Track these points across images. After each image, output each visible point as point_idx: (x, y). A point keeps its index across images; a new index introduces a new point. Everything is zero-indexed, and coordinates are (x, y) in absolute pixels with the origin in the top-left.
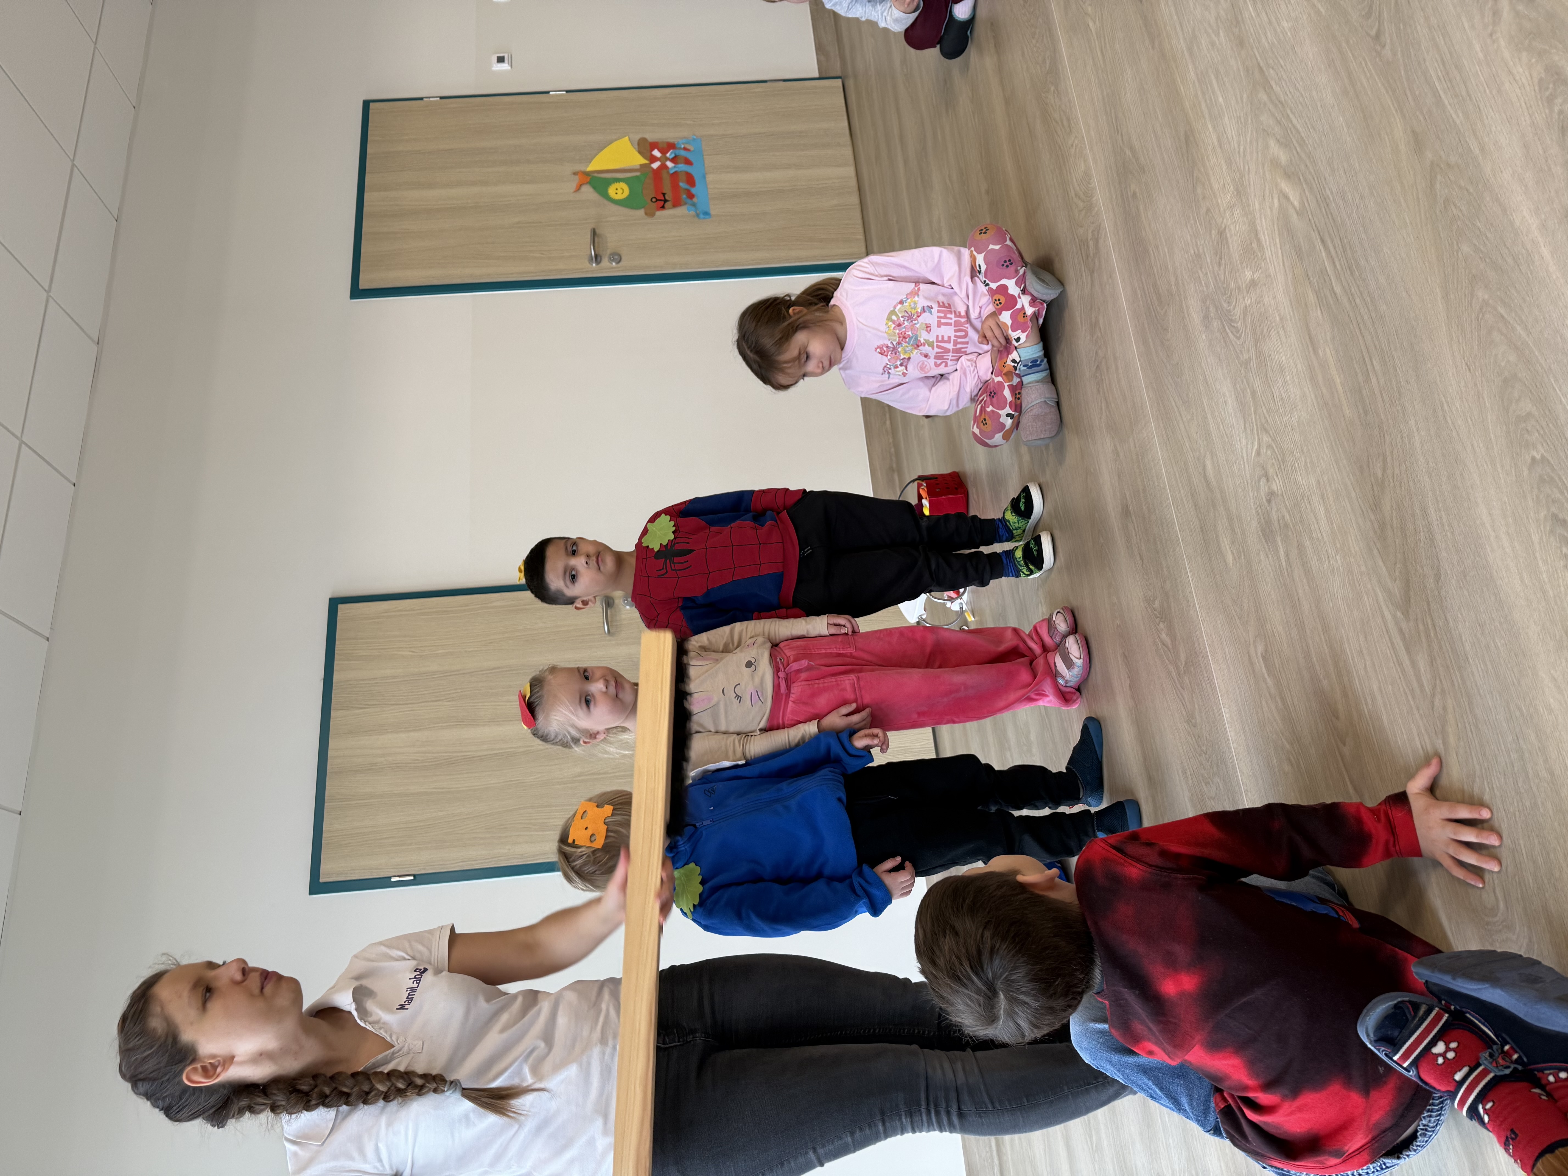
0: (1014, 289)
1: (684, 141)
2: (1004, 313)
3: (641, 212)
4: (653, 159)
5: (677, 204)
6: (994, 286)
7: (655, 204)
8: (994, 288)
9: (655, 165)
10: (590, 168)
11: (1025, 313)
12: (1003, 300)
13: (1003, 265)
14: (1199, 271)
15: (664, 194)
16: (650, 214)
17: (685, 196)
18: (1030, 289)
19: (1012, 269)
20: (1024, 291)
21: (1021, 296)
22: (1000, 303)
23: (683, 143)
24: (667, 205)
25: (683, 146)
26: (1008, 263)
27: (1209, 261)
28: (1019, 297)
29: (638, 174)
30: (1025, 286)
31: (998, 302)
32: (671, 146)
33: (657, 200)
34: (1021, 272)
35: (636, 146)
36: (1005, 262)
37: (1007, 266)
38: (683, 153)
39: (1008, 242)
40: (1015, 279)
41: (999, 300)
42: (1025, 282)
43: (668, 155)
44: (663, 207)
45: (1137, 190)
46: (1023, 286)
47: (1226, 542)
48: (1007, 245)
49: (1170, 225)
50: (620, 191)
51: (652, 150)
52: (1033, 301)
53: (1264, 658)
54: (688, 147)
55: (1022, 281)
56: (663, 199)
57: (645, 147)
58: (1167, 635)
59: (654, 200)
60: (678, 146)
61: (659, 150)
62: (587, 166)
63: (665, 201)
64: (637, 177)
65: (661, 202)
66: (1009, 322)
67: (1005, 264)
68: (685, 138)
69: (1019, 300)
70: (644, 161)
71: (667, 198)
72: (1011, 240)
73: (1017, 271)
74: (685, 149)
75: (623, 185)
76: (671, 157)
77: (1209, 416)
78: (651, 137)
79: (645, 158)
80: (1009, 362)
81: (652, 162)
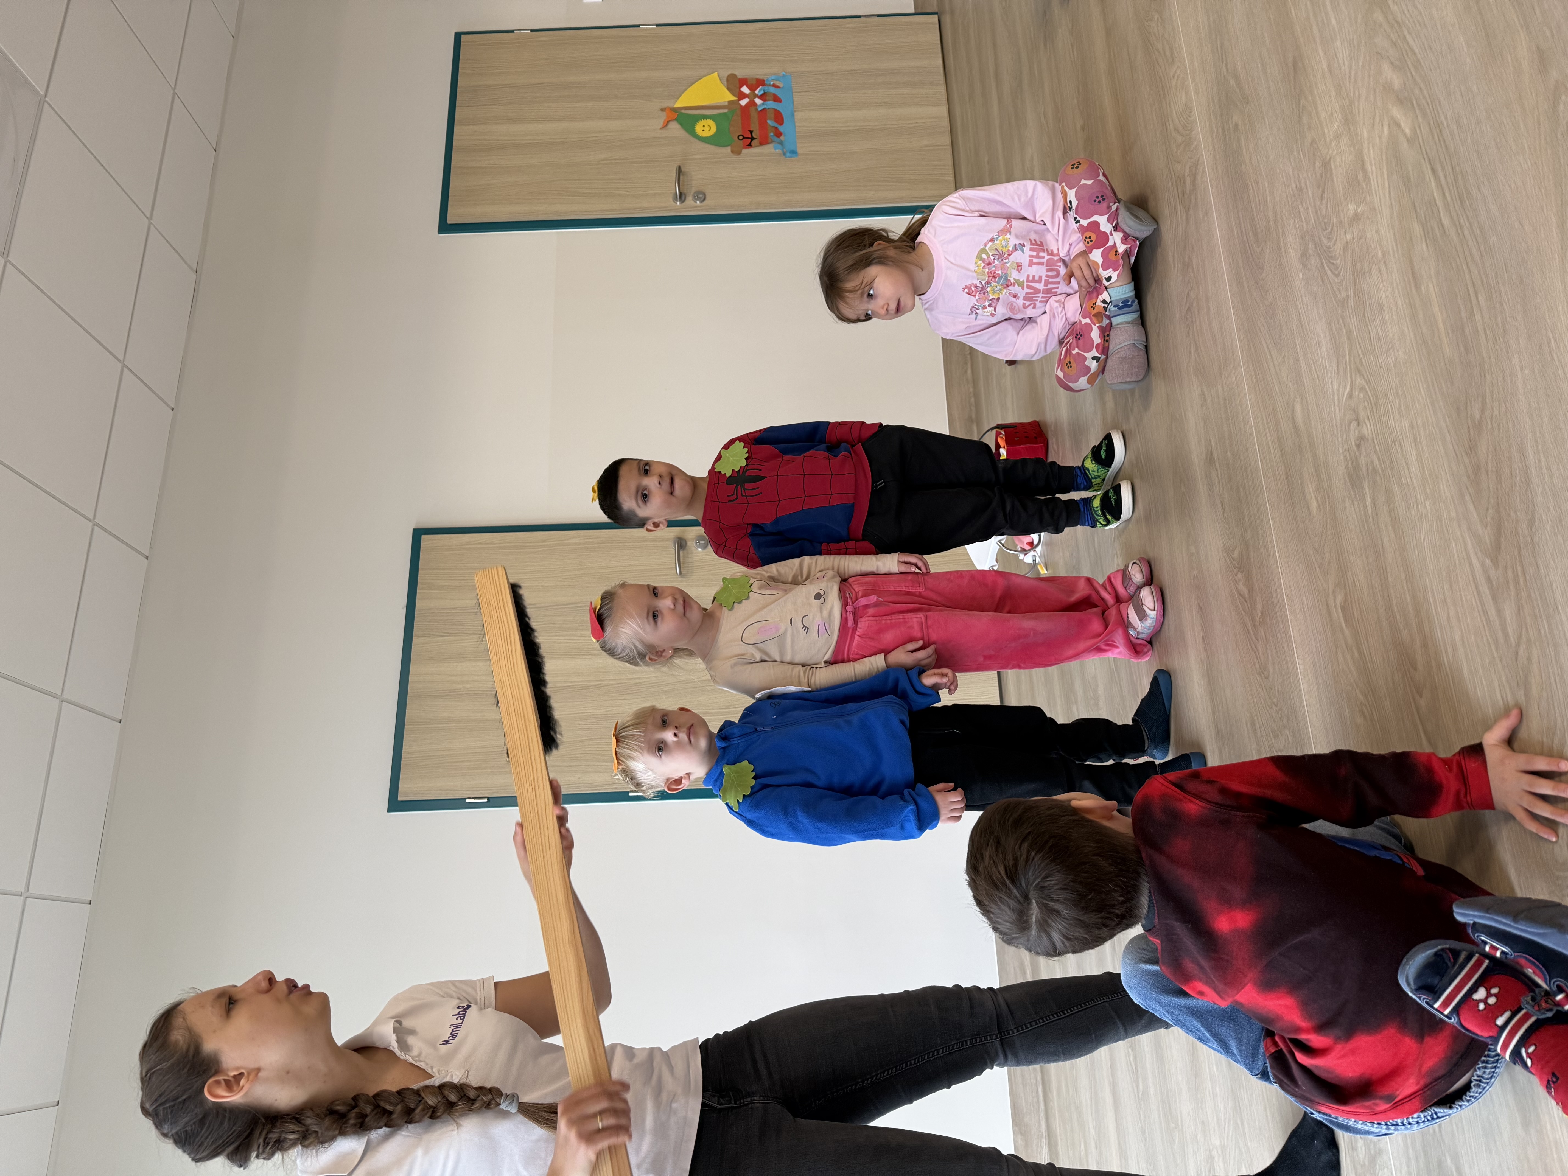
0: (1106, 226)
1: (773, 77)
2: (1094, 251)
3: (728, 150)
4: (742, 96)
5: (764, 142)
6: (1085, 223)
7: (741, 142)
8: (1085, 225)
9: (744, 102)
10: (678, 105)
11: (1116, 251)
12: (1094, 237)
13: (1095, 201)
14: (1300, 207)
15: (751, 132)
16: (737, 152)
17: (772, 134)
18: (1122, 225)
19: (1104, 205)
20: (1116, 228)
21: (1113, 232)
22: (1091, 241)
23: (773, 80)
24: (754, 142)
25: (772, 83)
26: (1100, 199)
27: (1311, 195)
28: (1111, 234)
29: (726, 111)
30: (1117, 223)
31: (1088, 240)
32: (761, 83)
33: (744, 138)
34: (1114, 207)
35: (725, 83)
36: (1097, 197)
37: (1099, 202)
38: (772, 90)
39: (1101, 177)
40: (1107, 216)
41: (1090, 237)
42: (1117, 219)
43: (757, 92)
44: (750, 145)
45: (1240, 123)
46: (1115, 223)
47: (1311, 490)
48: (1100, 181)
49: (1271, 157)
50: (706, 129)
51: (741, 87)
52: (1126, 238)
53: (1343, 609)
54: (777, 83)
55: (1113, 218)
56: (750, 136)
57: (734, 83)
58: (1244, 585)
59: (741, 138)
60: (767, 83)
61: (747, 86)
62: (675, 103)
63: (752, 139)
64: (725, 113)
65: (748, 140)
66: (1100, 260)
67: (1098, 200)
68: (774, 74)
69: (1110, 237)
70: (733, 98)
71: (754, 136)
72: (1104, 175)
73: (1109, 207)
74: (774, 86)
75: (710, 122)
76: (759, 94)
77: (1301, 358)
78: (741, 73)
79: (734, 95)
80: (1099, 303)
81: (741, 98)
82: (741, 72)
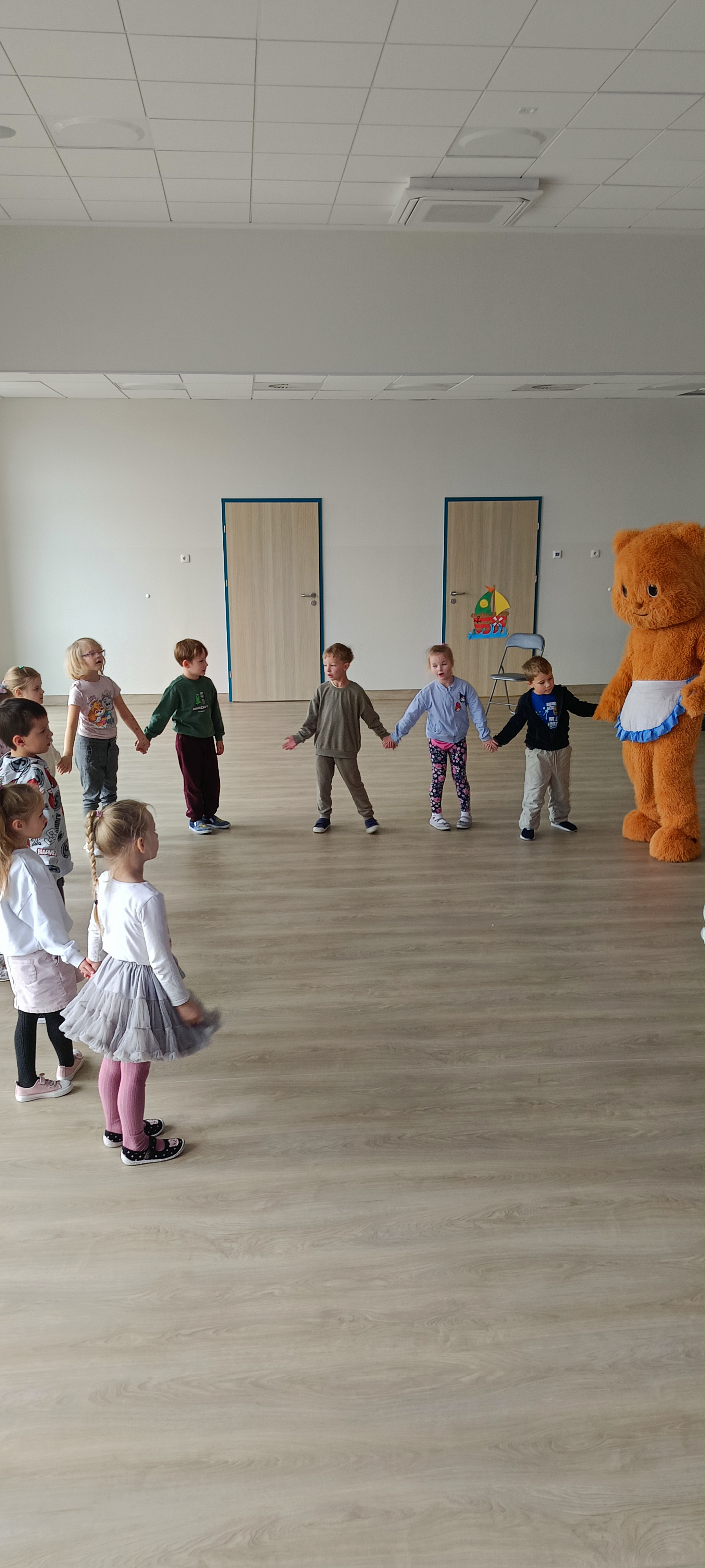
3: (474, 612)
5: (477, 626)
7: (477, 617)
9: (495, 618)
10: (496, 592)
15: (481, 621)
16: (472, 616)
17: (480, 629)
24: (476, 623)
32: (504, 625)
33: (479, 618)
35: (506, 611)
38: (500, 629)
43: (499, 623)
44: (476, 620)
50: (484, 604)
51: (502, 617)
57: (505, 615)
60: (504, 627)
61: (503, 620)
62: (498, 591)
64: (491, 611)
65: (478, 620)
68: (507, 630)
70: (497, 615)
74: (502, 631)
75: (487, 605)
76: (499, 625)
81: (497, 617)
82: (509, 617)
